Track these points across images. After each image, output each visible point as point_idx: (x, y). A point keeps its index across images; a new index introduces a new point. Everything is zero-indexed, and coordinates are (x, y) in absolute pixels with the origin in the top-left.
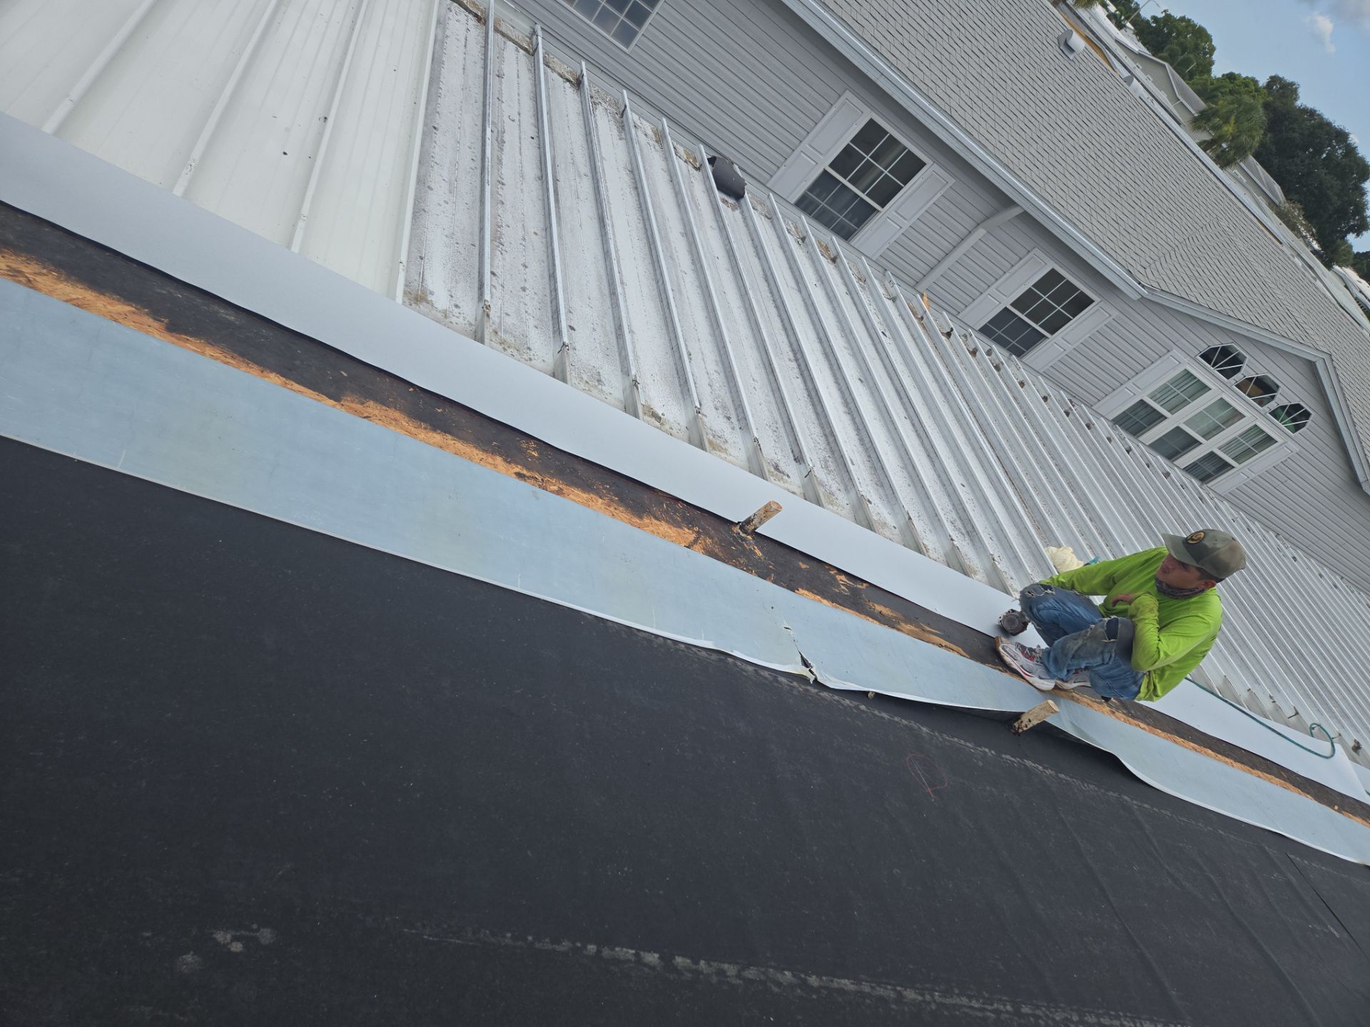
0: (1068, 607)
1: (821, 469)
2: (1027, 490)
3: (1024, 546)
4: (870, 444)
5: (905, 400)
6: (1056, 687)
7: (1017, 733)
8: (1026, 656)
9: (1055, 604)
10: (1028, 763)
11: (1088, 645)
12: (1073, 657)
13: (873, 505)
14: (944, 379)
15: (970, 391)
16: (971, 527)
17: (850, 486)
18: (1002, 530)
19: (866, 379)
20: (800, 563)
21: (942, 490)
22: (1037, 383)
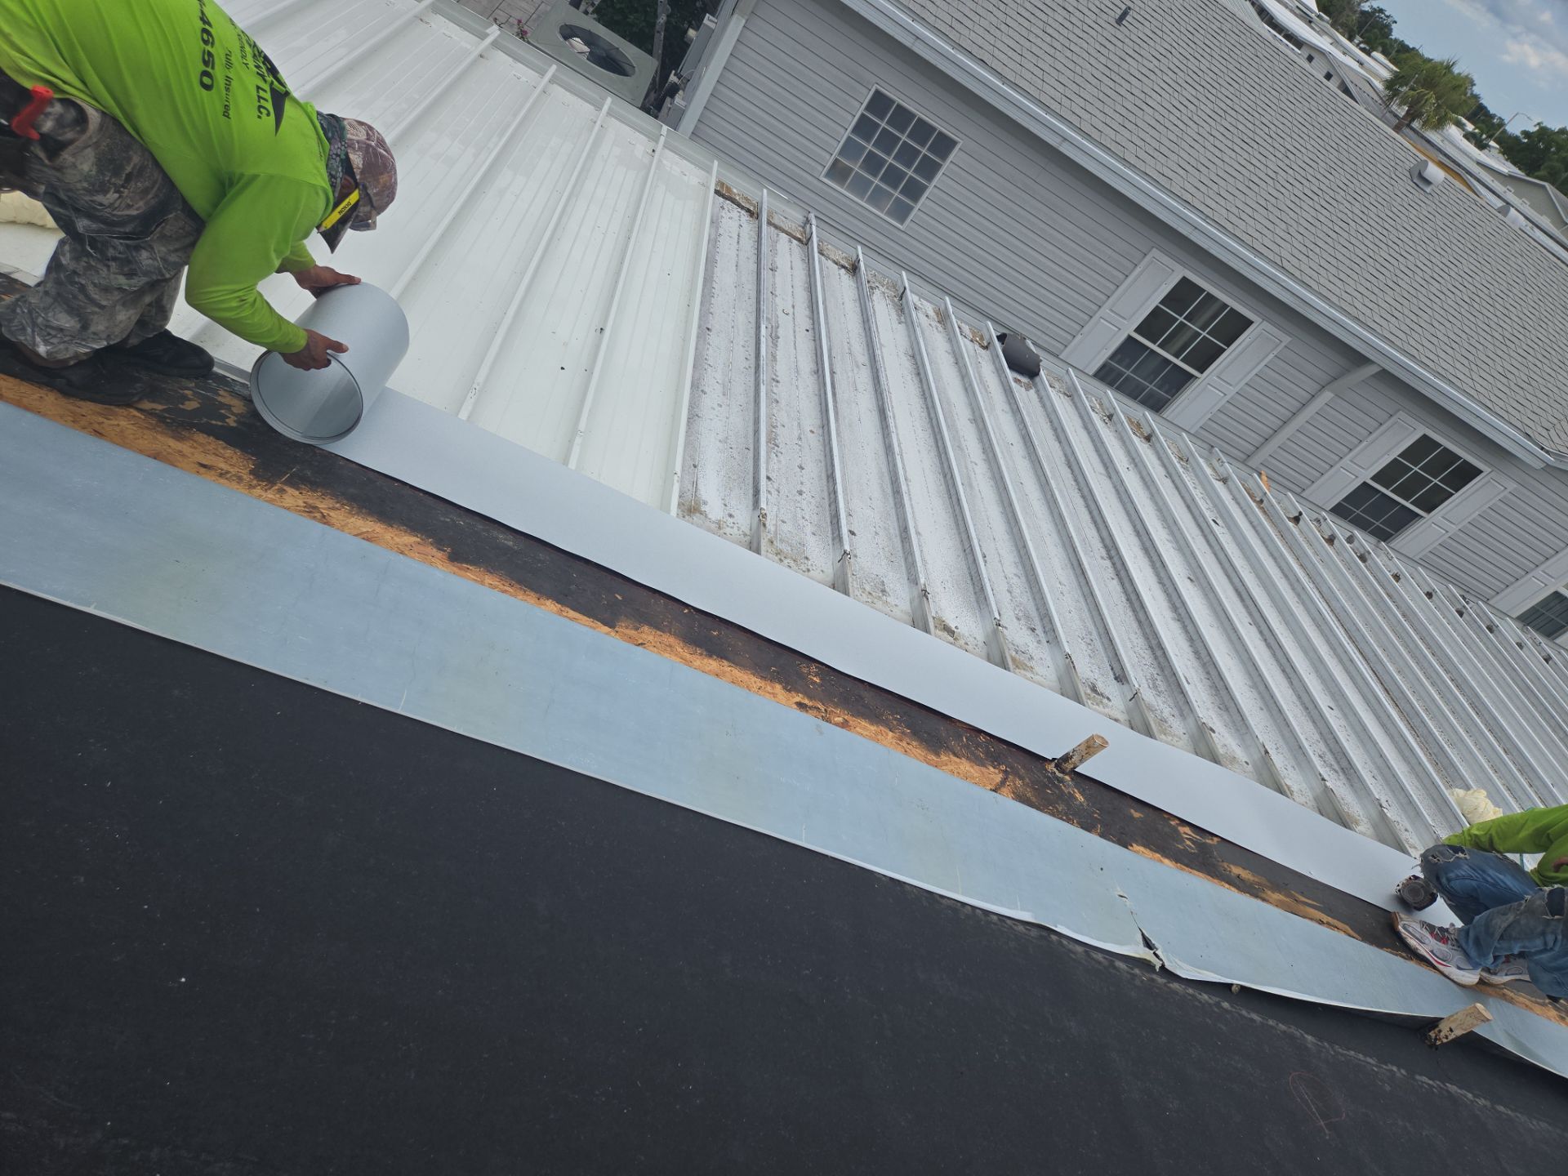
0: (1490, 876)
1: (1148, 689)
2: (1418, 714)
3: (1420, 787)
4: (1208, 658)
5: (1249, 602)
6: (1481, 982)
7: (1433, 1046)
8: (1436, 937)
9: (1471, 872)
10: (1453, 1088)
11: (1523, 922)
12: (1502, 938)
13: (1217, 734)
14: (1295, 575)
15: (1330, 588)
16: (1347, 763)
17: (1186, 711)
18: (1389, 767)
19: (1197, 578)
20: (1132, 811)
21: (1305, 714)
22: (1415, 574)
